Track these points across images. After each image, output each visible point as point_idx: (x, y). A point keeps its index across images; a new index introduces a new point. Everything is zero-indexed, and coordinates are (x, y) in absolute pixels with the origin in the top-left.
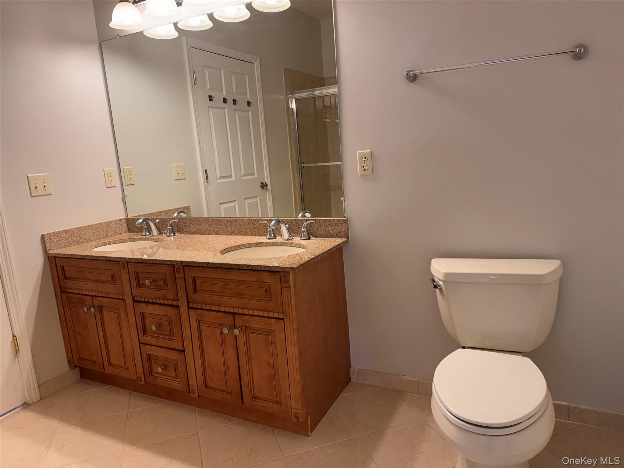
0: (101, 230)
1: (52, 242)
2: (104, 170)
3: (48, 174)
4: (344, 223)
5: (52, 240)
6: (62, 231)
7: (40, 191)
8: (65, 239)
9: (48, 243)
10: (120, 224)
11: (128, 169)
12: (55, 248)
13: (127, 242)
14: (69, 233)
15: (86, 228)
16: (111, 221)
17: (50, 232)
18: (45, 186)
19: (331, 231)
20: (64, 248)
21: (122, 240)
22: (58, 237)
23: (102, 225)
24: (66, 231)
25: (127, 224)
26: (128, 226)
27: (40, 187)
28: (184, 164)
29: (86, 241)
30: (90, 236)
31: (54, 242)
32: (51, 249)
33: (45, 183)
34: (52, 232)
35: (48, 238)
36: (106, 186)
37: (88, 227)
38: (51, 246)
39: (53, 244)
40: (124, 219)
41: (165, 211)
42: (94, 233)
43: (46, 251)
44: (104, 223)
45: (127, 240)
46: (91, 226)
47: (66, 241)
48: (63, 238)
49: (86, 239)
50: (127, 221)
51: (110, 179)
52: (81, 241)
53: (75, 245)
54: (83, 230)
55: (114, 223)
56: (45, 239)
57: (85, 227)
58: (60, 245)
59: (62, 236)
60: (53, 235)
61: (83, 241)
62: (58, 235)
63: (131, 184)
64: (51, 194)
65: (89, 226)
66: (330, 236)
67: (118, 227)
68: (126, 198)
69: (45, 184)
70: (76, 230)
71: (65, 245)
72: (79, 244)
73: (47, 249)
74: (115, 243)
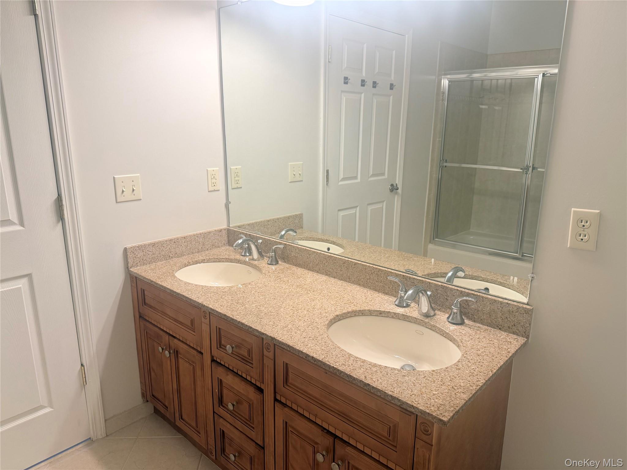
0: (195, 243)
1: (135, 257)
2: (207, 170)
3: (139, 175)
4: (525, 314)
5: (136, 254)
6: (148, 244)
7: (128, 195)
8: (152, 254)
9: (131, 259)
10: (220, 235)
11: (236, 169)
12: (139, 264)
13: (223, 262)
14: (157, 246)
15: (178, 241)
16: (209, 232)
17: (134, 245)
18: (133, 190)
19: (500, 320)
20: (149, 264)
21: (217, 258)
22: (143, 251)
23: (197, 237)
24: (153, 245)
25: (228, 236)
26: (228, 238)
27: (128, 191)
28: (303, 164)
29: (177, 255)
30: (182, 249)
31: (138, 258)
32: (134, 265)
33: (134, 185)
34: (137, 246)
35: (132, 253)
36: (208, 190)
37: (181, 239)
38: (134, 262)
39: (137, 259)
40: (225, 229)
41: (273, 220)
42: (188, 246)
43: (128, 268)
44: (201, 234)
45: (223, 260)
46: (184, 238)
47: (153, 256)
48: (149, 253)
49: (176, 253)
50: (228, 232)
51: (214, 181)
52: (171, 255)
53: (163, 260)
54: (174, 242)
55: (213, 234)
56: (128, 253)
57: (178, 239)
58: (145, 260)
59: (148, 250)
60: (137, 248)
61: (172, 256)
62: (143, 248)
63: (237, 187)
64: (141, 200)
65: (182, 237)
66: (497, 326)
67: (217, 239)
68: (229, 205)
69: (134, 188)
70: (165, 243)
71: (151, 261)
72: (168, 259)
73: (129, 265)
74: (208, 261)
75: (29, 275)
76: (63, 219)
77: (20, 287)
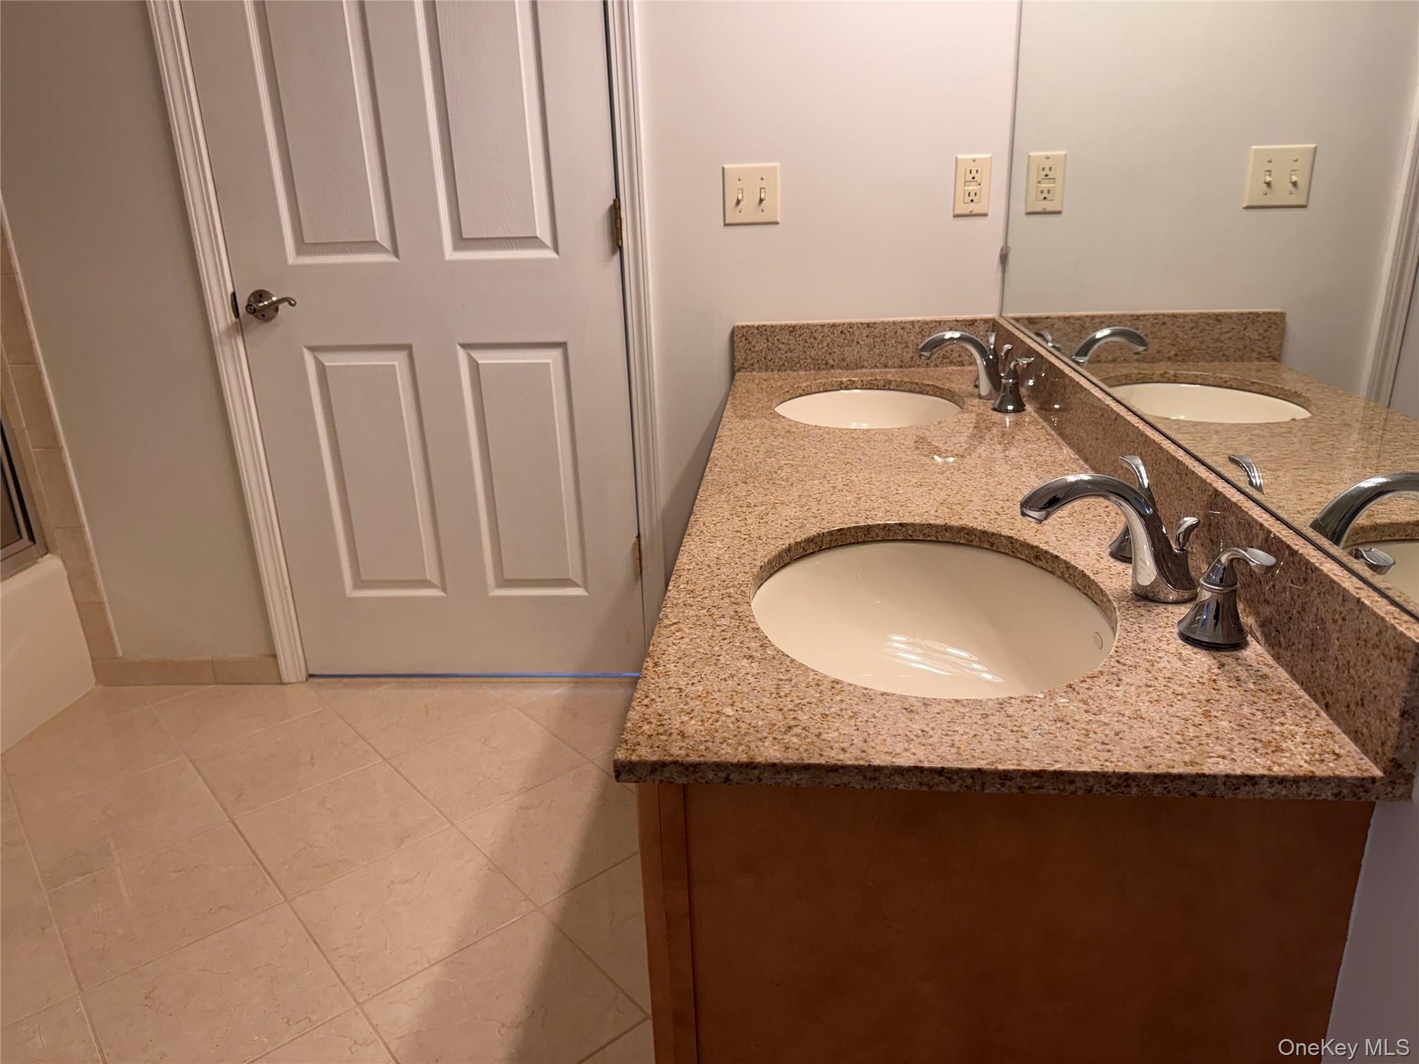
1: (750, 349)
2: (954, 158)
3: (777, 164)
5: (753, 344)
7: (749, 211)
9: (740, 351)
12: (756, 366)
14: (800, 335)
15: (851, 330)
16: (936, 321)
17: (749, 323)
20: (779, 370)
22: (768, 341)
23: (903, 328)
24: (792, 329)
27: (749, 203)
28: (1315, 149)
29: (844, 364)
30: (859, 352)
31: (755, 352)
32: (745, 366)
33: (764, 188)
34: (757, 325)
35: (743, 339)
36: (954, 211)
37: (858, 327)
38: (746, 360)
40: (987, 322)
42: (875, 347)
43: (733, 369)
44: (912, 323)
46: (868, 325)
51: (972, 188)
56: (738, 338)
62: (769, 334)
64: (776, 223)
69: (762, 195)
70: (820, 329)
71: (784, 365)
72: (823, 369)
73: (736, 364)
75: (562, 345)
76: (621, 248)
77: (548, 364)
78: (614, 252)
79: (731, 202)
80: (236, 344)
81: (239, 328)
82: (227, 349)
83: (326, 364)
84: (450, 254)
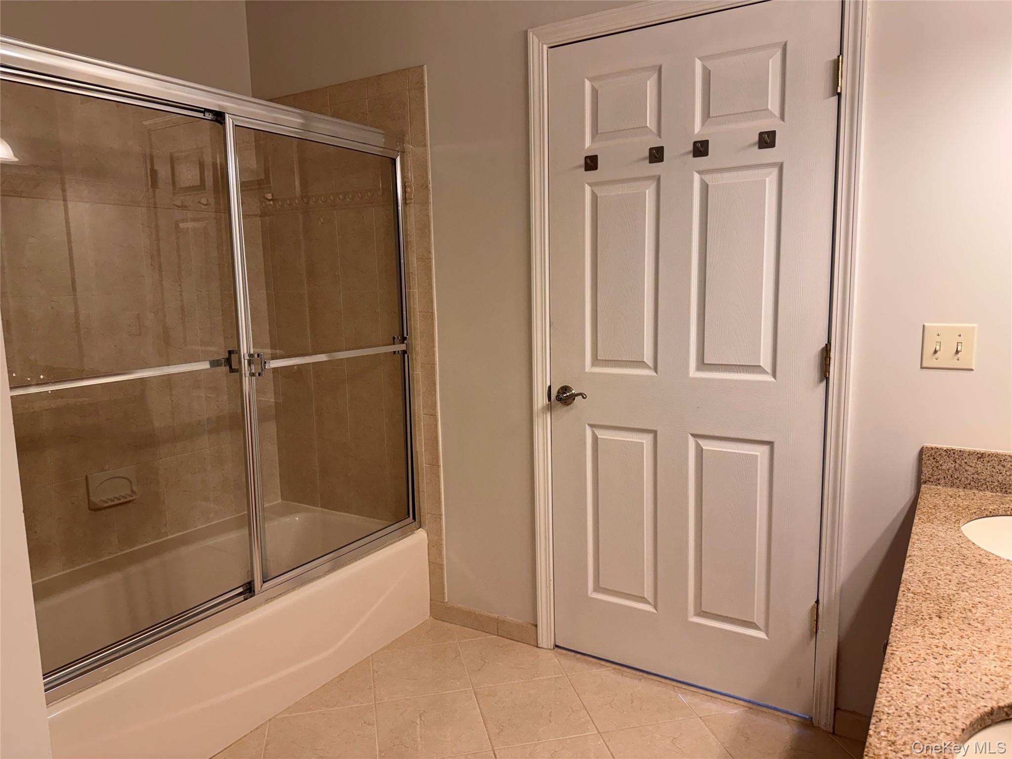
3: (974, 325)
5: (940, 463)
6: (970, 452)
7: (945, 358)
8: (974, 471)
9: (928, 467)
12: (942, 481)
14: (989, 462)
17: (939, 446)
18: (958, 351)
20: (964, 488)
22: (956, 462)
24: (980, 456)
31: (942, 469)
32: (932, 480)
33: (961, 343)
34: (945, 449)
35: (931, 458)
38: (933, 475)
39: (940, 471)
43: (920, 481)
47: (976, 476)
48: (968, 468)
53: (996, 491)
56: (924, 456)
58: (956, 479)
59: (966, 463)
60: (945, 453)
62: (957, 457)
64: (972, 369)
69: (959, 347)
71: (970, 484)
72: (1008, 493)
73: (922, 477)
75: (771, 444)
76: (827, 379)
77: (757, 456)
78: (821, 381)
79: (928, 351)
80: (546, 417)
81: (550, 408)
82: (540, 421)
83: (599, 437)
84: (693, 373)
